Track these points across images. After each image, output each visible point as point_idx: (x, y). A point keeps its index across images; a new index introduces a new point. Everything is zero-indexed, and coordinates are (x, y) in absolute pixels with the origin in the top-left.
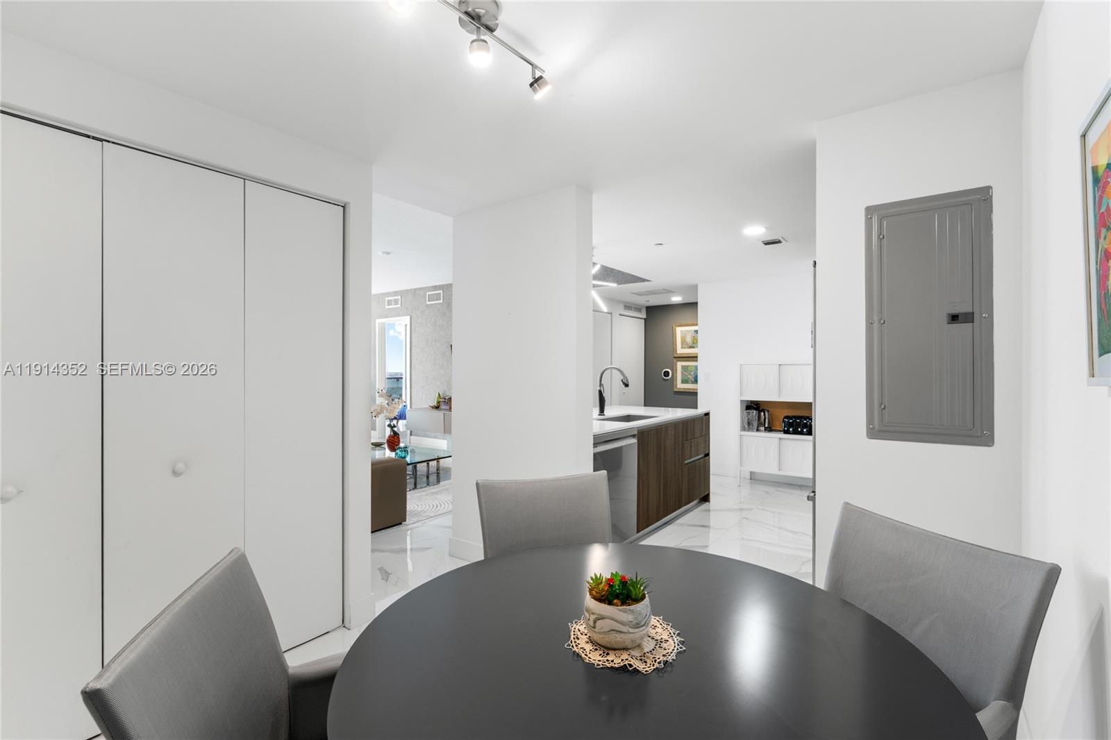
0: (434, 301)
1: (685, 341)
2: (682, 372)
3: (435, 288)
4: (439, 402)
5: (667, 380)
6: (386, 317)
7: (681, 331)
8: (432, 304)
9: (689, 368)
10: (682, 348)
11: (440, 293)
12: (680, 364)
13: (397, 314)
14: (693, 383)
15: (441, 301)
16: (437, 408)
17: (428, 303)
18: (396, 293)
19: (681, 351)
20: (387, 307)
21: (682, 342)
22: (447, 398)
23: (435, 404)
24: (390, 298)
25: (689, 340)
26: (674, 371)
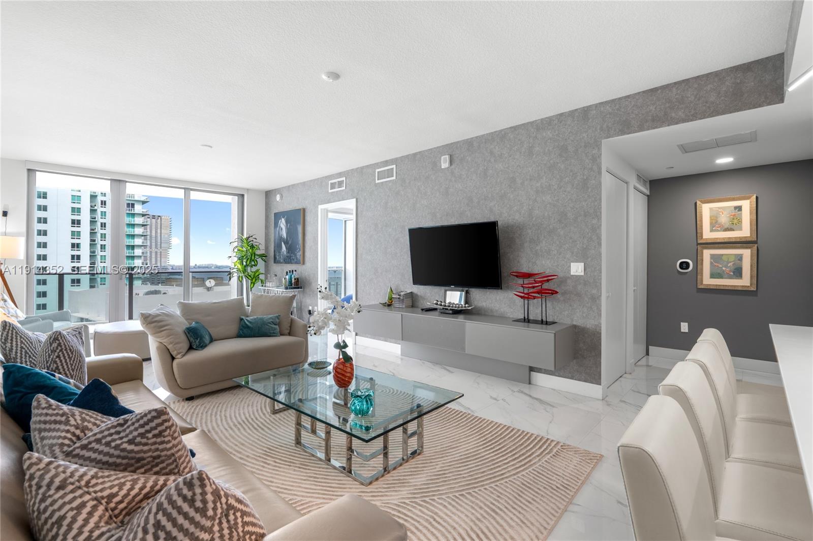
0: (385, 178)
1: (716, 222)
2: (711, 263)
3: (386, 163)
4: (391, 299)
5: (687, 273)
6: (329, 202)
7: (711, 209)
8: (382, 183)
9: (724, 258)
10: (712, 231)
11: (393, 169)
12: (707, 254)
13: (341, 197)
14: (730, 277)
15: (394, 178)
16: (389, 305)
17: (377, 181)
18: (340, 175)
19: (708, 234)
20: (330, 191)
21: (711, 224)
22: (402, 294)
23: (386, 300)
24: (333, 181)
25: (724, 219)
26: (698, 261)
